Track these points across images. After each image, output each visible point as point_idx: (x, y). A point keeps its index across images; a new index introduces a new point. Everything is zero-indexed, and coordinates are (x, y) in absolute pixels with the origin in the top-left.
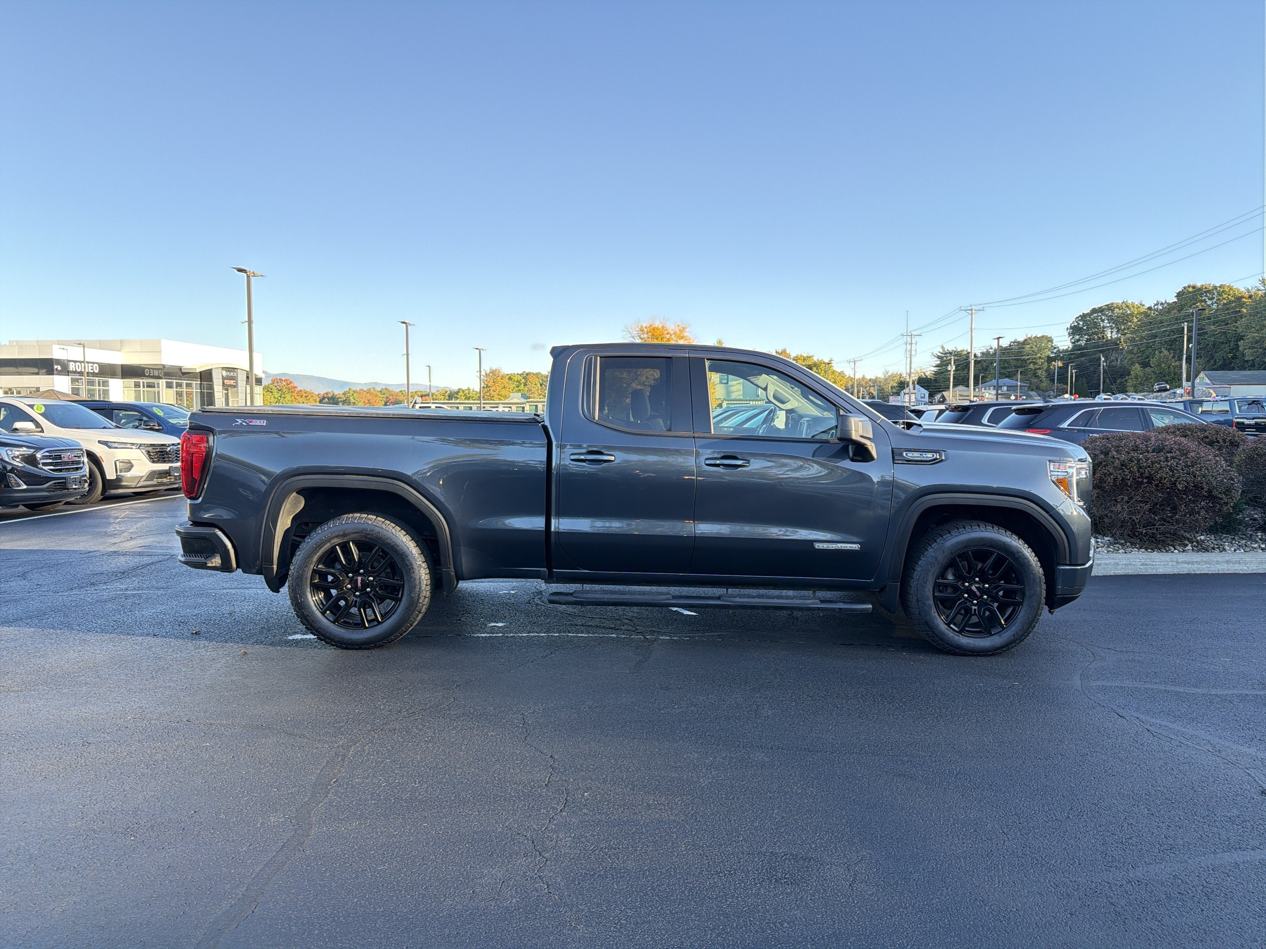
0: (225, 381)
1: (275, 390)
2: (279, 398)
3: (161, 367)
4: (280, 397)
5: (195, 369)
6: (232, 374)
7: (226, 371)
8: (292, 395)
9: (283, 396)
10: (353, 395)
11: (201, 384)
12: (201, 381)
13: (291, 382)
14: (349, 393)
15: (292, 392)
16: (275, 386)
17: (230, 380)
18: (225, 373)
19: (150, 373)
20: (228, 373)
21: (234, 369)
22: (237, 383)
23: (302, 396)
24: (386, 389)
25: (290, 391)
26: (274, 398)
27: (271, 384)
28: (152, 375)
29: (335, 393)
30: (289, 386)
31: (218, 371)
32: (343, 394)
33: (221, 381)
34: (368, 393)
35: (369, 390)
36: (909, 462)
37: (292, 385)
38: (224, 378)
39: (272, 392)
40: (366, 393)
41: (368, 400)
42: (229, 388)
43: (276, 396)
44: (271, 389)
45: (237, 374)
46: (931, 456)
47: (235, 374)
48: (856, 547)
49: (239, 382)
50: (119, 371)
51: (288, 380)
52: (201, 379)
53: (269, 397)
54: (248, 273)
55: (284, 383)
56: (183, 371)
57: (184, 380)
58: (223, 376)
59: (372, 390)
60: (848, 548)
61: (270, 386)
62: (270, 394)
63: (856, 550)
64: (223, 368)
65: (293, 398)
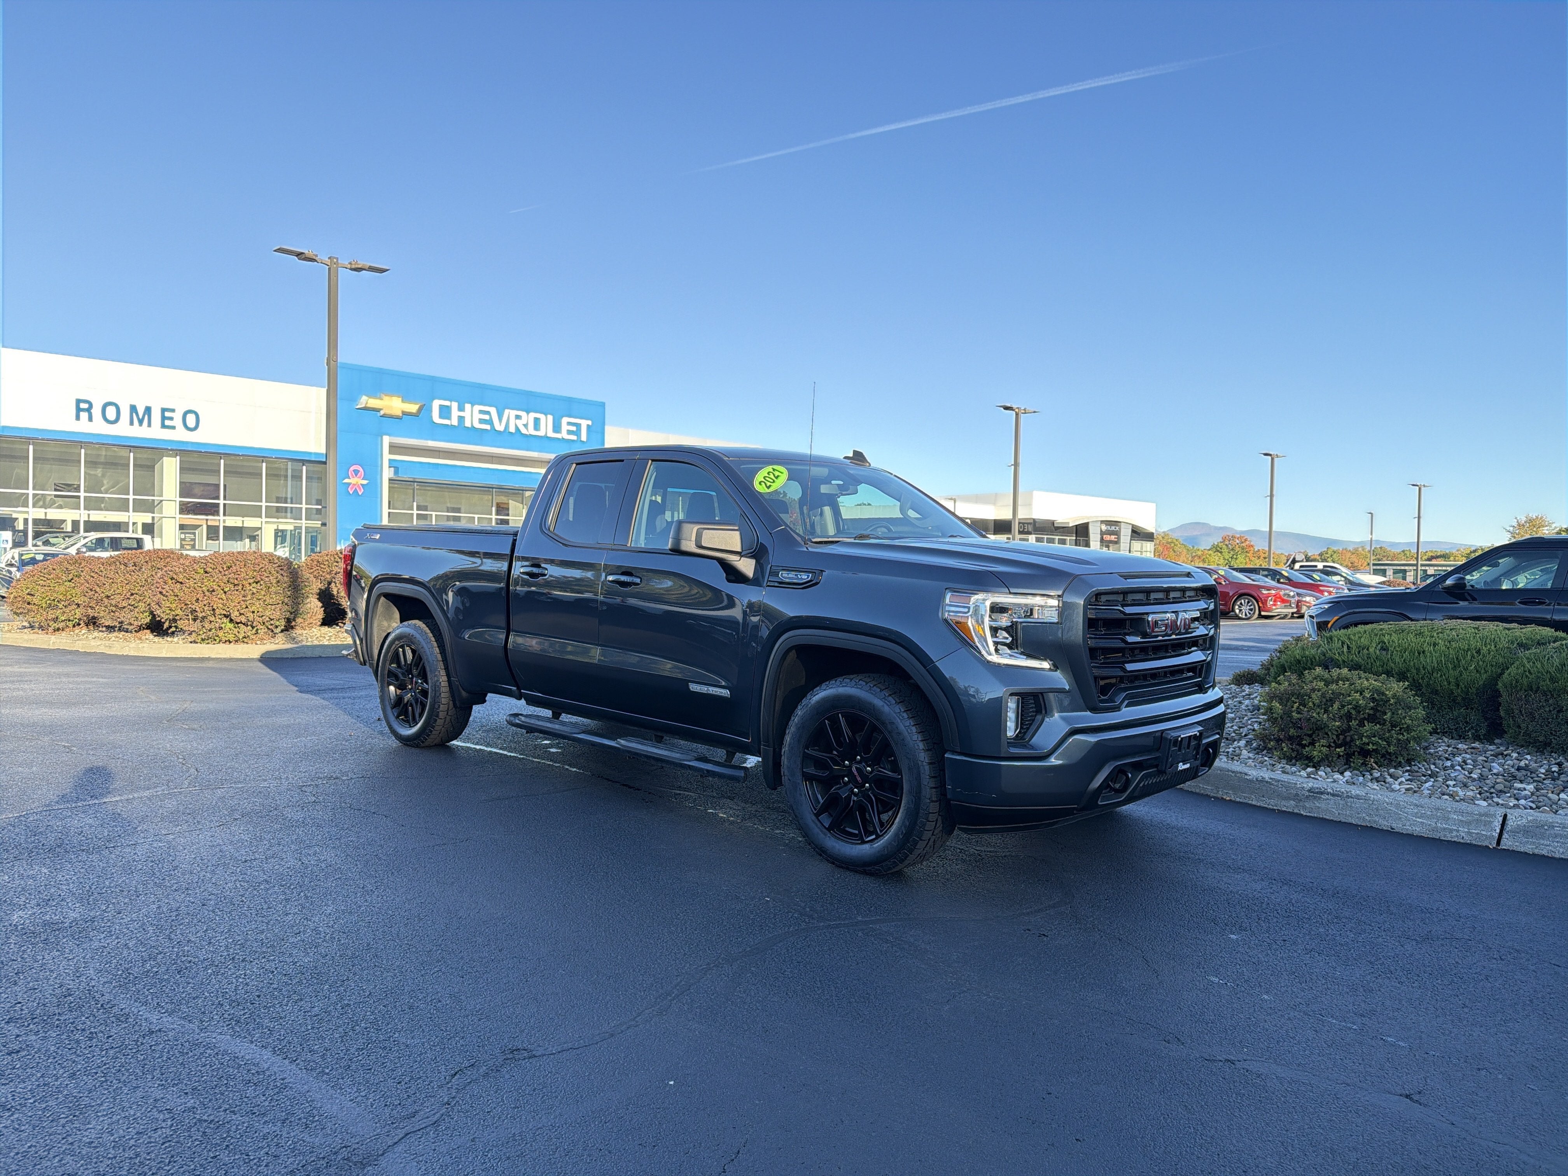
0: (1105, 536)
1: (1225, 550)
2: (1230, 560)
3: (1032, 521)
4: (1232, 558)
5: (1068, 523)
6: (1113, 528)
7: (1106, 525)
8: (1246, 556)
9: (1235, 556)
10: (1331, 556)
11: (1076, 540)
12: (1076, 537)
13: (1246, 540)
14: (1327, 553)
15: (1246, 552)
16: (1226, 545)
17: (1110, 535)
18: (1104, 527)
19: (1024, 529)
20: (1109, 527)
21: (1116, 523)
22: (1119, 538)
23: (1259, 558)
24: (1381, 548)
25: (1245, 551)
26: (1224, 559)
27: (1221, 542)
28: (1026, 530)
29: (1309, 555)
30: (1243, 544)
31: (1095, 524)
32: (1319, 555)
33: (1099, 536)
34: (1353, 554)
35: (1356, 550)
36: (782, 584)
37: (1247, 543)
38: (1102, 533)
39: (1221, 553)
40: (1350, 554)
41: (1352, 563)
42: (1110, 545)
43: (1227, 557)
44: (1221, 549)
45: (1120, 529)
46: (806, 577)
47: (1117, 528)
48: (725, 693)
49: (1122, 537)
50: (992, 526)
51: (1243, 537)
52: (1076, 534)
53: (1217, 558)
54: (1017, 410)
55: (1238, 541)
56: (1055, 525)
57: (1057, 535)
58: (1101, 531)
59: (1360, 549)
60: (718, 693)
61: (1220, 544)
62: (1219, 554)
63: (727, 698)
64: (1102, 522)
65: (1248, 560)
